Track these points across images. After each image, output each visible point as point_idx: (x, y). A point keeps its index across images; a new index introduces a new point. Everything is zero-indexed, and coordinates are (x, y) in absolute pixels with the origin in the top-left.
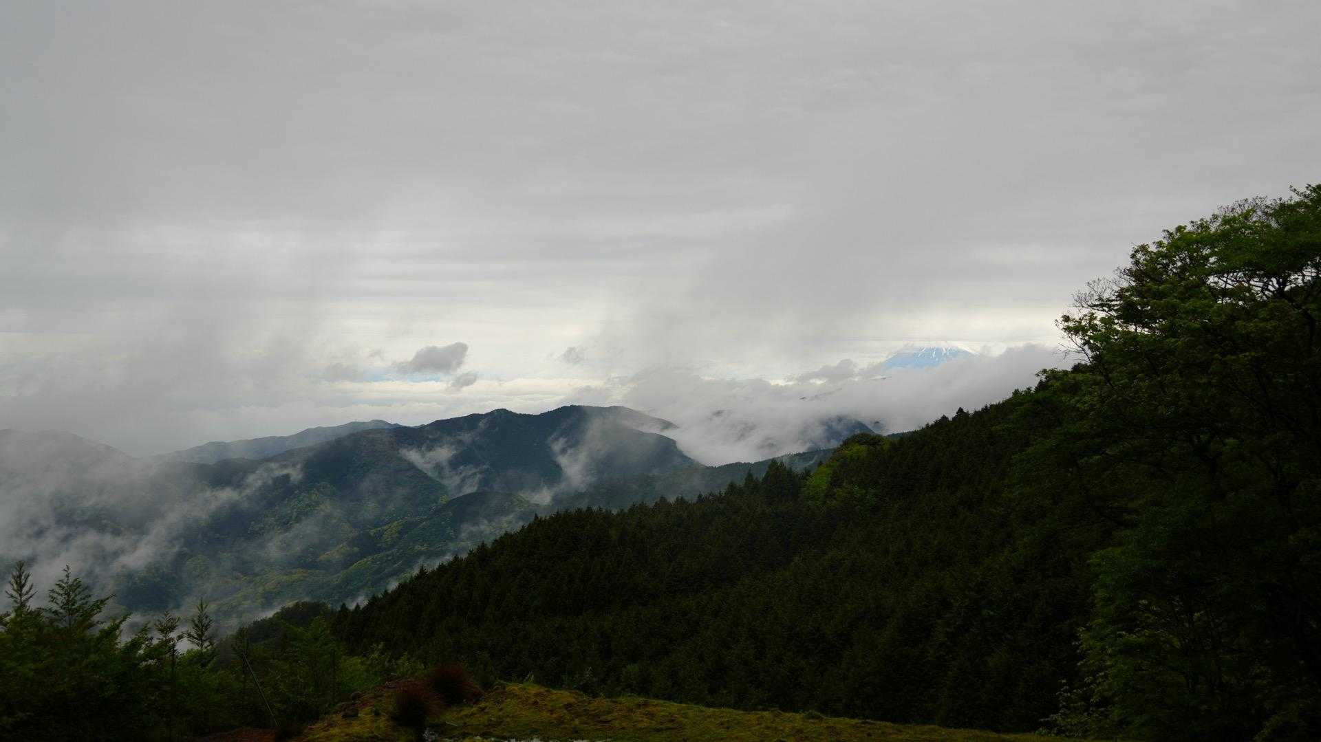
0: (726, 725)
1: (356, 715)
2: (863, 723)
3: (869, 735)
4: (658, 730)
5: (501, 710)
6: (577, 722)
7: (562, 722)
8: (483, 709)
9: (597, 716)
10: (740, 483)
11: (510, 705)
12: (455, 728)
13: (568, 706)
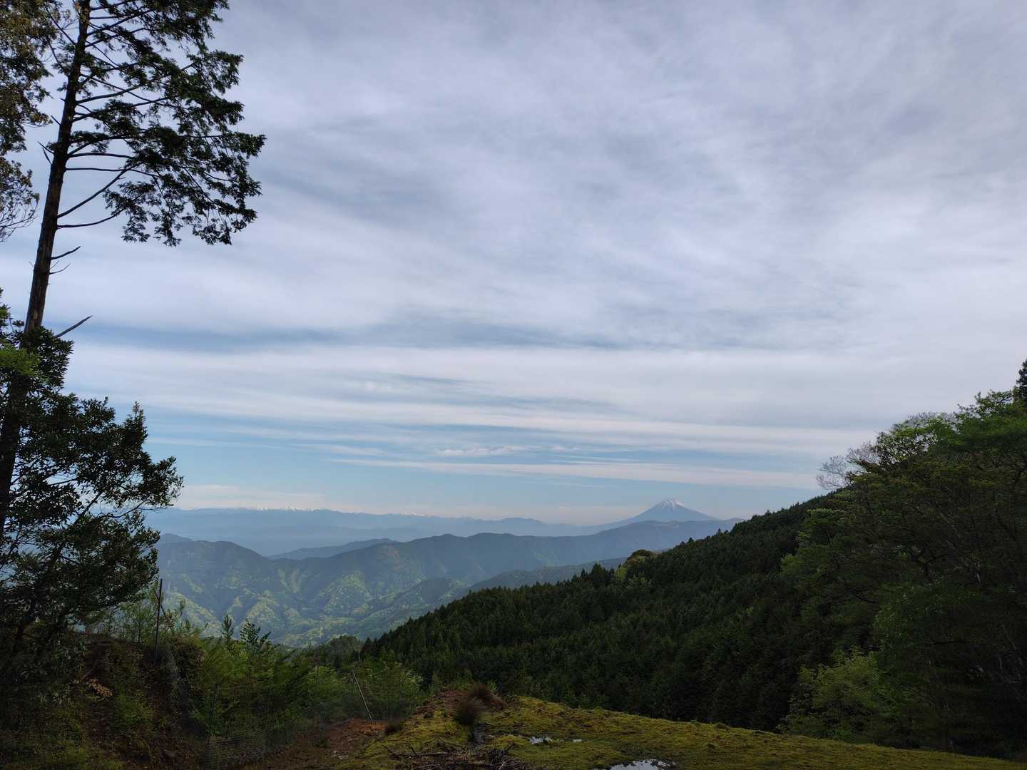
0: (667, 731)
1: (432, 716)
2: (756, 733)
3: (765, 742)
4: (626, 734)
5: (519, 715)
6: (570, 726)
7: (561, 726)
8: (508, 714)
9: (580, 721)
10: (579, 575)
11: (525, 712)
12: (494, 727)
13: (561, 714)
